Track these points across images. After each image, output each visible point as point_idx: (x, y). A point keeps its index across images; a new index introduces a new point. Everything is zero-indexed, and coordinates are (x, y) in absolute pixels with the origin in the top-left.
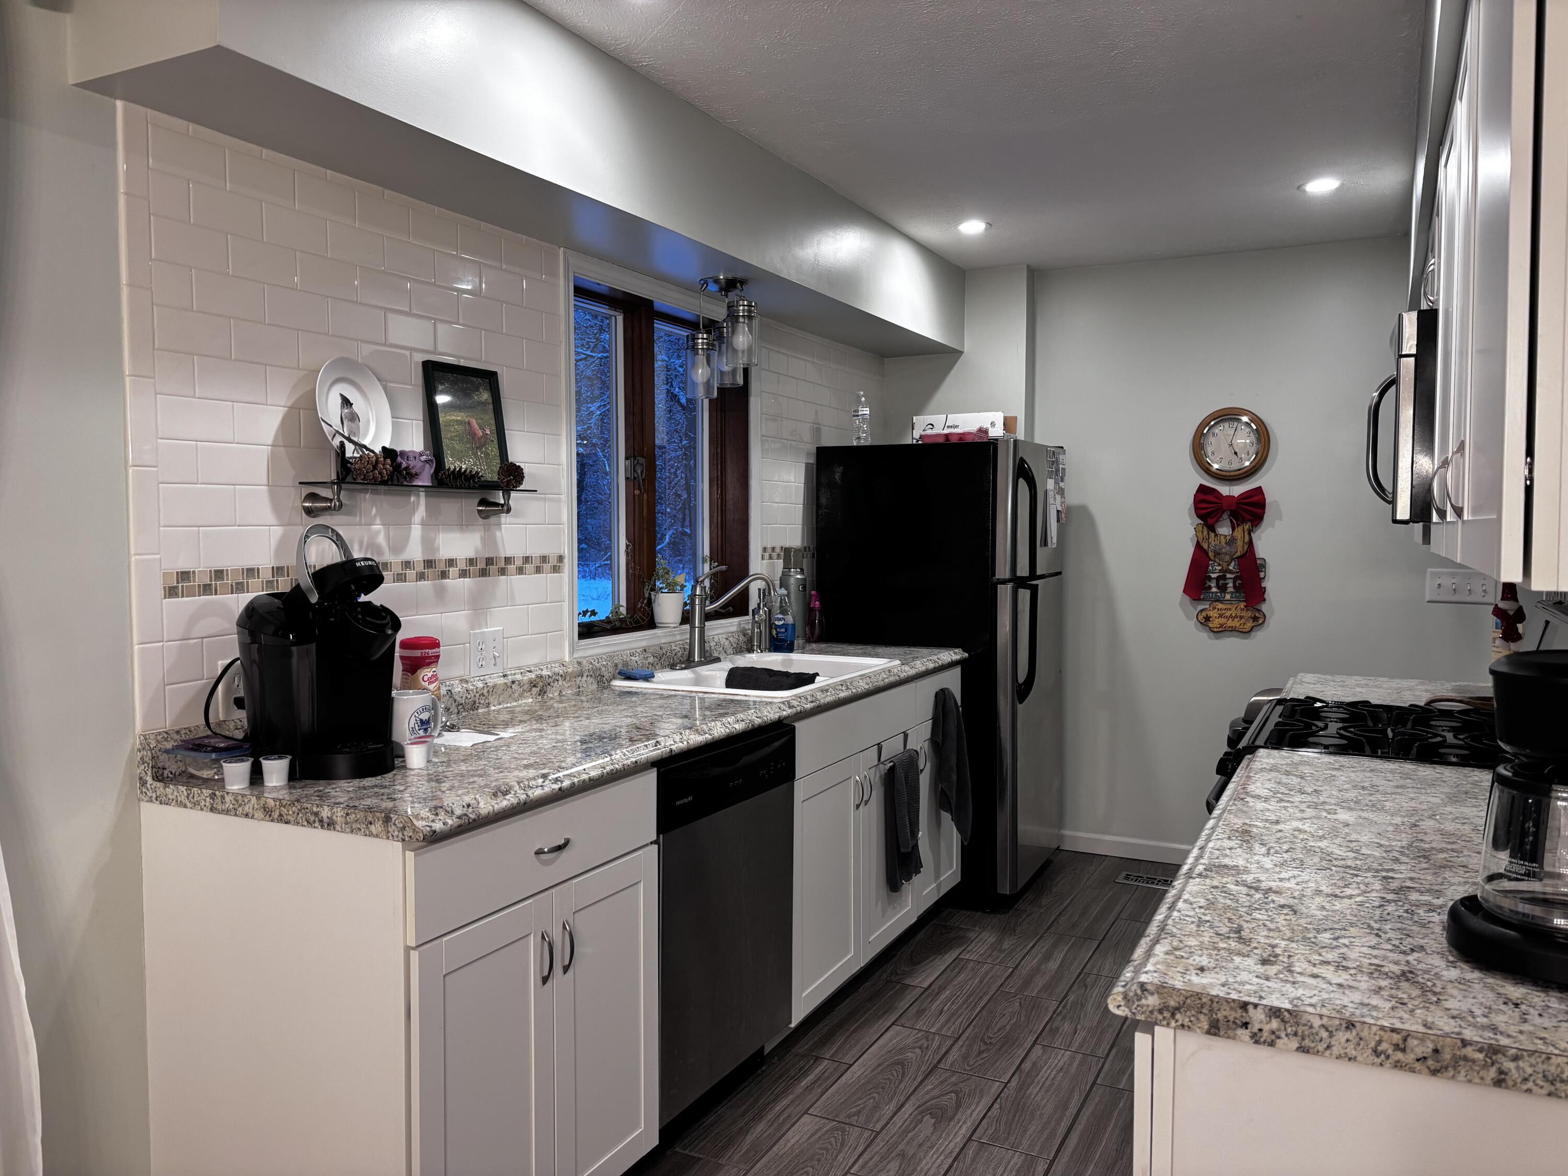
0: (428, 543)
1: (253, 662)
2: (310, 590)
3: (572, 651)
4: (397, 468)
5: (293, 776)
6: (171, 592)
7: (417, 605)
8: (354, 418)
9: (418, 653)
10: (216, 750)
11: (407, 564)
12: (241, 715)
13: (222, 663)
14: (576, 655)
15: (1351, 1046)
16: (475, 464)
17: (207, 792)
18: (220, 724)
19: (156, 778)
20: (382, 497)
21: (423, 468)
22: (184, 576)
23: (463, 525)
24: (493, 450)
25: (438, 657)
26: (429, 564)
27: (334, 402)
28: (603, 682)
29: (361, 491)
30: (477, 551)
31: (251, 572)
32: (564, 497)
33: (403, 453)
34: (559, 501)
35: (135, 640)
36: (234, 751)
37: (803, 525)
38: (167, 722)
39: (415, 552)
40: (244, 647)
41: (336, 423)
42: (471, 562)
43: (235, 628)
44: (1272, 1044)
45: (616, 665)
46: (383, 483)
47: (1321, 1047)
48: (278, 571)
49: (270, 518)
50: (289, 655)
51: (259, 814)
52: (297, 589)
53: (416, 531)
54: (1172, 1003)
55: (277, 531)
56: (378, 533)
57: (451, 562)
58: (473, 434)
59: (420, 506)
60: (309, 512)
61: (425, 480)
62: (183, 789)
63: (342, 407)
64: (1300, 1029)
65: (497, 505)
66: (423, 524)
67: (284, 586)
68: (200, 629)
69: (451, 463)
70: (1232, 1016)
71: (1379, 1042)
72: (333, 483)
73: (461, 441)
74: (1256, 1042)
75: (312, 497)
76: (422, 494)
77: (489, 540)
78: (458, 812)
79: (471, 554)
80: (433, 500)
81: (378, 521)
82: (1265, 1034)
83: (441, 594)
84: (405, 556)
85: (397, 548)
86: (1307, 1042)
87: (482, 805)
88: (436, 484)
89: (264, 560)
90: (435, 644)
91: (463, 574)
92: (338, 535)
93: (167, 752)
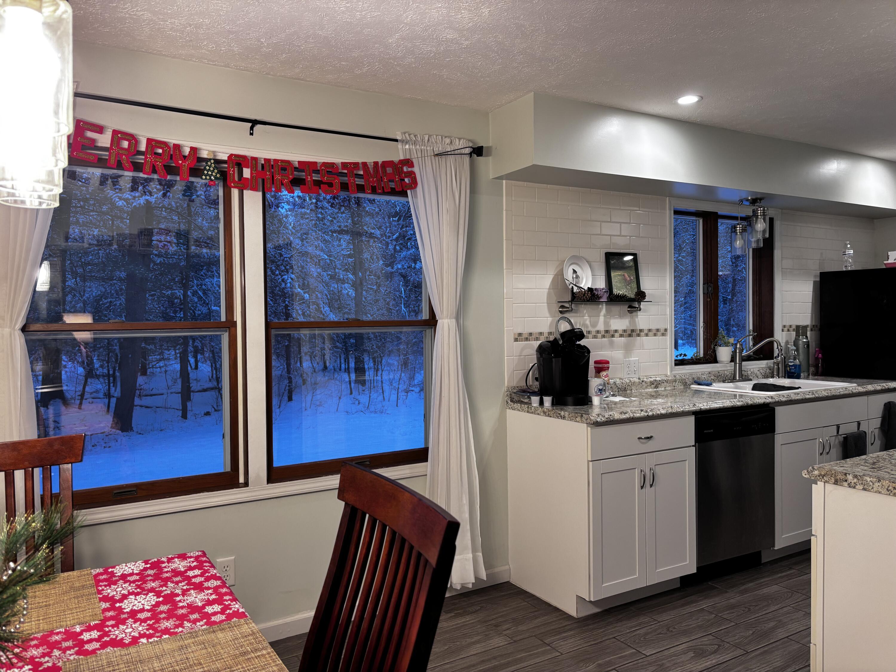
0: (606, 323)
1: (541, 364)
2: (559, 339)
3: (671, 371)
4: (593, 295)
5: (553, 404)
6: (516, 340)
7: (601, 348)
8: (577, 277)
9: (600, 366)
10: (529, 392)
11: (598, 332)
12: (537, 383)
13: (531, 365)
14: (673, 373)
15: (880, 488)
16: (626, 292)
17: (526, 406)
18: (530, 386)
19: (512, 401)
20: (588, 306)
21: (604, 294)
22: (520, 334)
23: (621, 316)
24: (634, 285)
25: (608, 368)
26: (607, 331)
27: (570, 271)
28: (686, 385)
29: (580, 304)
30: (627, 327)
31: (541, 334)
32: (668, 303)
33: (596, 289)
34: (665, 305)
35: (506, 355)
36: (534, 393)
37: (812, 314)
38: (514, 383)
39: (601, 327)
40: (538, 359)
41: (570, 279)
42: (625, 331)
43: (535, 353)
44: (854, 487)
45: (693, 378)
46: (588, 301)
47: (870, 488)
48: (550, 333)
49: (548, 315)
50: (552, 362)
51: (542, 414)
52: (555, 339)
53: (602, 319)
54: (823, 473)
55: (550, 319)
56: (586, 320)
57: (616, 331)
58: (625, 279)
59: (603, 309)
60: (561, 312)
61: (604, 299)
62: (519, 405)
63: (573, 273)
64: (864, 482)
65: (635, 307)
66: (604, 316)
67: (552, 338)
68: (525, 353)
69: (616, 291)
70: (842, 477)
71: (889, 486)
72: (569, 302)
73: (620, 282)
74: (850, 487)
75: (562, 307)
76: (604, 304)
77: (633, 322)
78: (607, 416)
79: (625, 328)
80: (608, 306)
81: (587, 315)
82: (852, 484)
83: (612, 344)
84: (597, 328)
85: (594, 325)
86: (866, 487)
87: (616, 416)
88: (609, 300)
89: (546, 330)
90: (608, 362)
91: (621, 336)
92: (570, 320)
93: (514, 393)
